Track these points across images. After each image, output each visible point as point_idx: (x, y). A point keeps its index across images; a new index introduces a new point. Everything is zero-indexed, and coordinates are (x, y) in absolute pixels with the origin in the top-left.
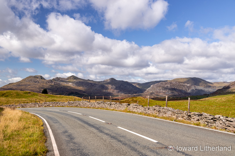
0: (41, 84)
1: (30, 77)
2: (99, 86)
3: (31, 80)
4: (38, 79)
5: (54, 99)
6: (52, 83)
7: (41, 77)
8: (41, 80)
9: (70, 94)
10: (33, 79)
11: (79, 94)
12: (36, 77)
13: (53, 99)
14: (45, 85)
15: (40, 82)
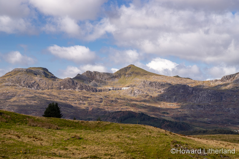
0: (45, 91)
1: (16, 72)
2: (208, 96)
3: (19, 81)
4: (37, 78)
5: (78, 135)
6: (74, 89)
7: (44, 73)
8: (45, 79)
9: (125, 119)
10: (24, 77)
11: (150, 118)
12: (30, 72)
13: (74, 134)
14: (55, 94)
15: (41, 86)
